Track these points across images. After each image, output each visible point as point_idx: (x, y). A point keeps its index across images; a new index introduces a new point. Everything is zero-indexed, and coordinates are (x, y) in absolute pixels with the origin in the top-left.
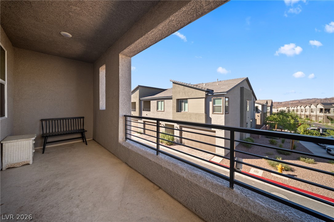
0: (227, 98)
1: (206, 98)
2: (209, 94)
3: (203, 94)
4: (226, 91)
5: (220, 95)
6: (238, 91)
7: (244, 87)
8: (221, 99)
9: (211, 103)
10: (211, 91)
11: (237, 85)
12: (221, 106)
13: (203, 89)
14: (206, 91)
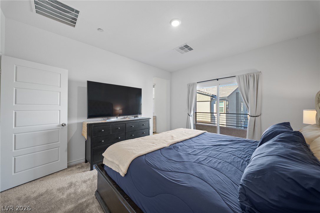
0: (227, 101)
1: (211, 101)
2: (214, 99)
3: (209, 98)
4: (227, 96)
5: (222, 99)
6: (235, 96)
7: (239, 92)
8: (223, 102)
9: (215, 105)
10: (214, 96)
11: (234, 91)
12: (223, 107)
13: (209, 94)
14: (211, 96)
